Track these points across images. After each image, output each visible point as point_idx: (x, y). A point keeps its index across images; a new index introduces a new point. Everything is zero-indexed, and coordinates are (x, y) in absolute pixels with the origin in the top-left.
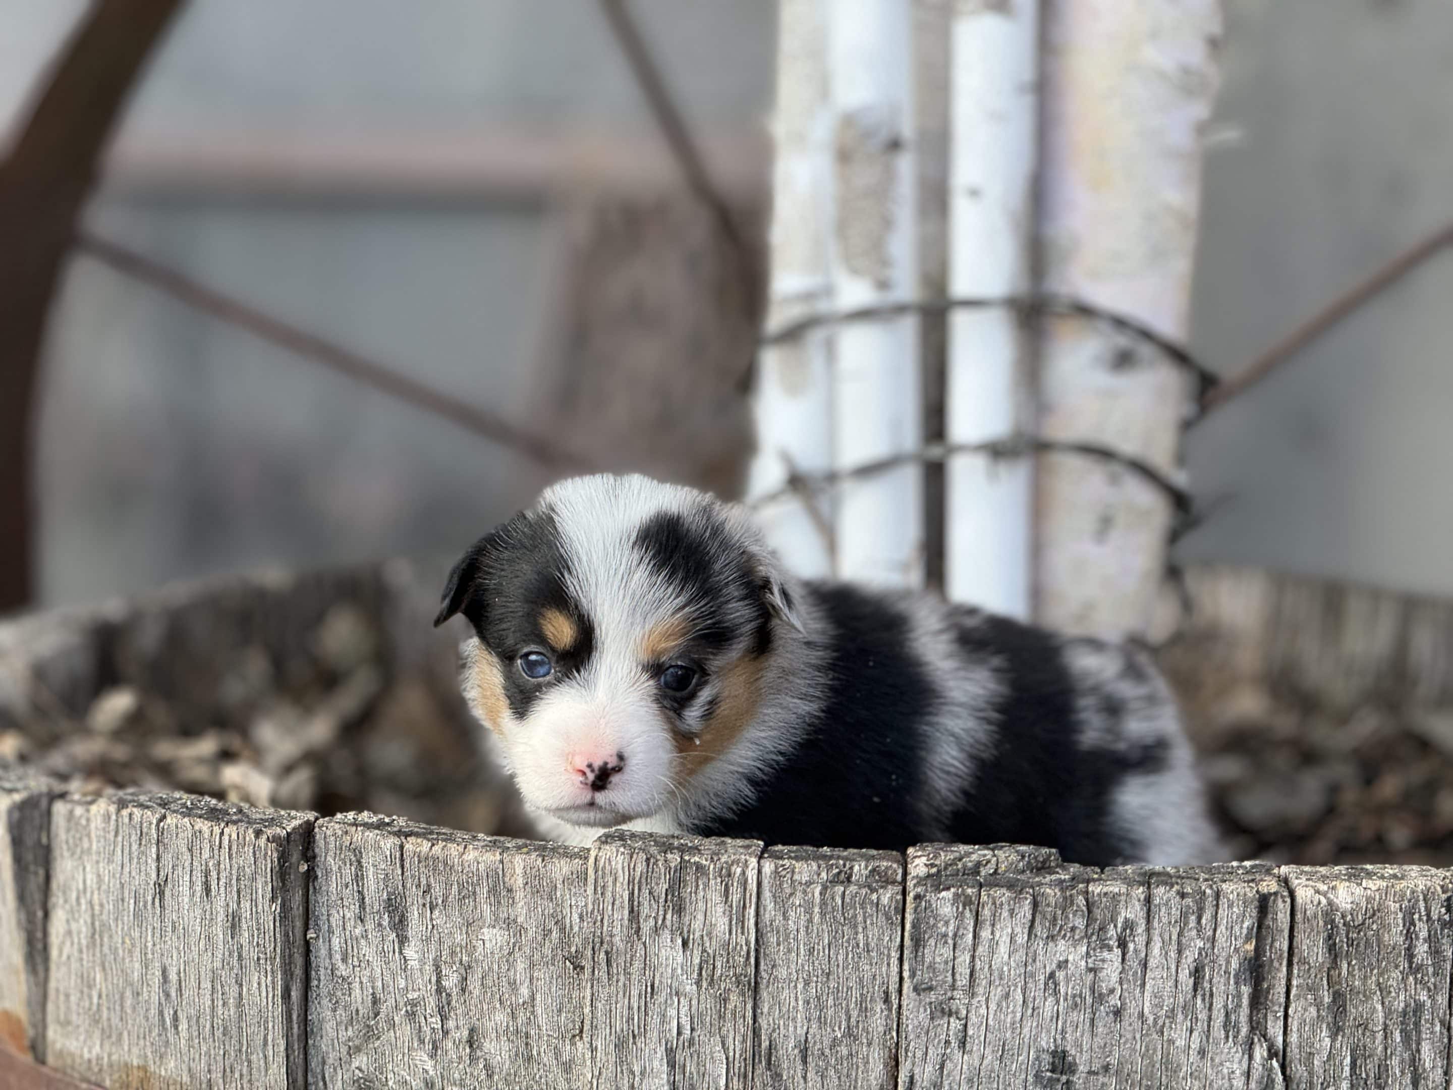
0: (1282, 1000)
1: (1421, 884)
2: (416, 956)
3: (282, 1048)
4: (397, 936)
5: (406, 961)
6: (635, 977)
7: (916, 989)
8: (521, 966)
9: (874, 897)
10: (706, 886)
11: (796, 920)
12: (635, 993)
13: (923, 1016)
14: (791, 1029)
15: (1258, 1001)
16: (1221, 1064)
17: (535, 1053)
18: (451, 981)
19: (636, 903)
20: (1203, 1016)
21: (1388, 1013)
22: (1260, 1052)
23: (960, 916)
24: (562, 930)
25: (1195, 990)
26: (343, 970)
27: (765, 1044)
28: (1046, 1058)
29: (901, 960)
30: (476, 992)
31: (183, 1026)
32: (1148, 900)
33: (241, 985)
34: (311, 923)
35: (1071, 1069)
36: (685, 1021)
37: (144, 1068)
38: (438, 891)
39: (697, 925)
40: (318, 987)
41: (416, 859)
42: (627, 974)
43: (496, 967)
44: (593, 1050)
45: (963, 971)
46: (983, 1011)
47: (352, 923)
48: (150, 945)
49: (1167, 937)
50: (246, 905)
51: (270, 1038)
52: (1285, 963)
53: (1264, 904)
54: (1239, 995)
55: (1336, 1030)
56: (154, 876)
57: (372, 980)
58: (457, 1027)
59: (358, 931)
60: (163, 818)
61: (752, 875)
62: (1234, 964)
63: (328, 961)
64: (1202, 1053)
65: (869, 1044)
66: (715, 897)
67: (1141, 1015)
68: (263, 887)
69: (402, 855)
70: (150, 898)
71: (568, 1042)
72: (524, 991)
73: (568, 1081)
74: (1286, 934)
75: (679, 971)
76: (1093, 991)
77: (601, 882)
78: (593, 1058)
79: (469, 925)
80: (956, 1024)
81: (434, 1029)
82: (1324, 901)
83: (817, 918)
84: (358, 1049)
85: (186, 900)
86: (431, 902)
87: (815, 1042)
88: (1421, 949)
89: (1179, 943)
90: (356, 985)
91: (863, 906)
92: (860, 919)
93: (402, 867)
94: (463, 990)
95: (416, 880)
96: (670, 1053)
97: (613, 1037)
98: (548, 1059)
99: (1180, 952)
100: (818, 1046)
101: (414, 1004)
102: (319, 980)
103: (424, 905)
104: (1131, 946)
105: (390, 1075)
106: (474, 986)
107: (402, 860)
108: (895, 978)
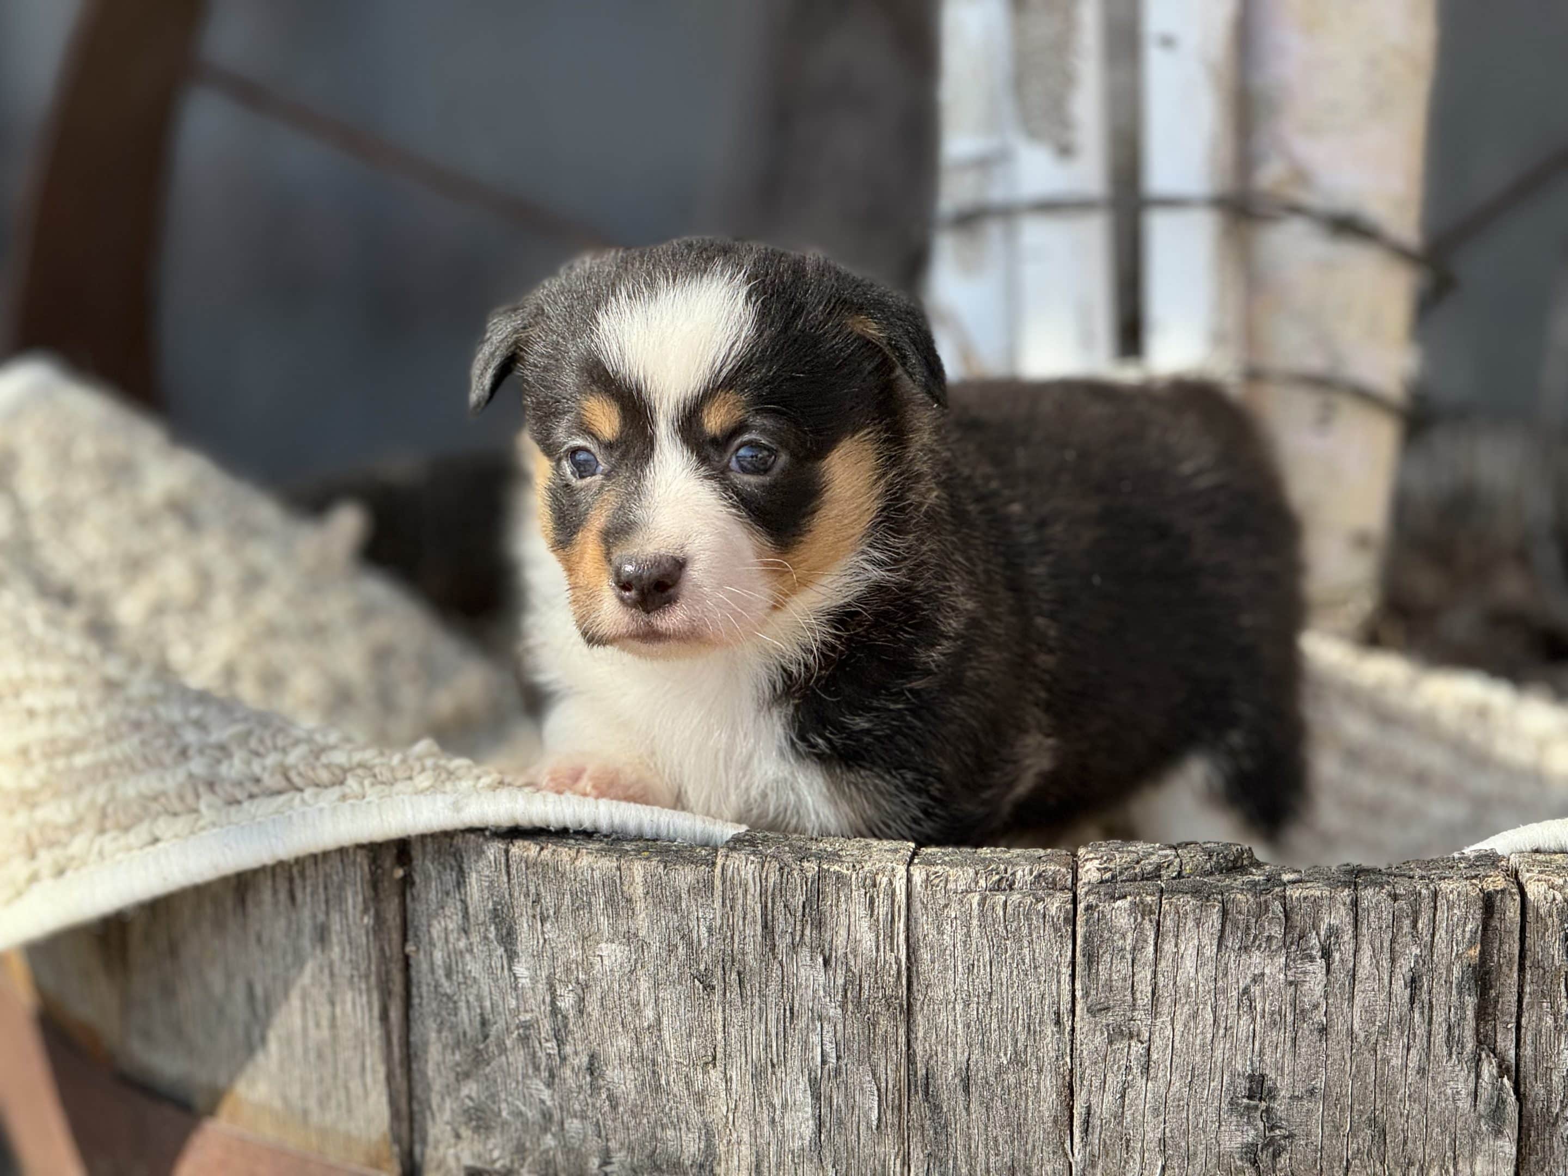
0: (1514, 1009)
2: (526, 973)
3: (383, 1074)
4: (506, 951)
5: (516, 978)
6: (771, 1000)
7: (1089, 1010)
8: (644, 985)
9: (1040, 906)
10: (849, 898)
11: (951, 936)
12: (772, 1016)
13: (1100, 1040)
14: (950, 1055)
15: (1484, 1012)
16: (1445, 1084)
17: (663, 1082)
18: (567, 1002)
19: (770, 917)
20: (1421, 1031)
22: (1488, 1069)
23: (1138, 928)
25: (1412, 1001)
26: (447, 987)
27: (921, 1072)
28: (1243, 1085)
29: (1073, 976)
30: (596, 1014)
32: (1355, 903)
33: (334, 1005)
34: (411, 934)
35: (1272, 1094)
36: (830, 1048)
38: (548, 900)
39: (840, 941)
40: (420, 1005)
41: (523, 865)
42: (762, 996)
43: (616, 986)
44: (728, 1080)
45: (1144, 989)
46: (1168, 1032)
47: (455, 935)
48: (232, 956)
49: (1377, 944)
50: (335, 916)
51: (368, 1063)
52: (1516, 968)
53: (1489, 904)
54: (1462, 1007)
57: (479, 998)
58: (576, 1053)
59: (462, 944)
61: (900, 885)
62: (1456, 971)
63: (430, 976)
64: (1422, 1071)
65: (1040, 1071)
66: (860, 910)
67: (1351, 1033)
68: (353, 897)
69: (507, 860)
71: (699, 1069)
72: (649, 1013)
73: (702, 1113)
74: (1517, 935)
75: (822, 993)
76: (1294, 1007)
77: (729, 894)
78: (728, 1090)
79: (585, 939)
80: (1137, 1048)
81: (549, 1055)
82: (1559, 897)
83: (975, 932)
84: (467, 1075)
85: (270, 908)
86: (542, 913)
87: (978, 1070)
89: (1392, 950)
90: (462, 1004)
91: (1028, 918)
92: (1025, 931)
93: (508, 873)
94: (581, 1012)
95: (524, 889)
96: (814, 1084)
97: (749, 1066)
98: (678, 1088)
99: (1393, 961)
100: (981, 1074)
101: (526, 1026)
102: (421, 997)
103: (534, 916)
104: (1337, 956)
105: (504, 1105)
106: (593, 1007)
107: (508, 866)
108: (1067, 997)
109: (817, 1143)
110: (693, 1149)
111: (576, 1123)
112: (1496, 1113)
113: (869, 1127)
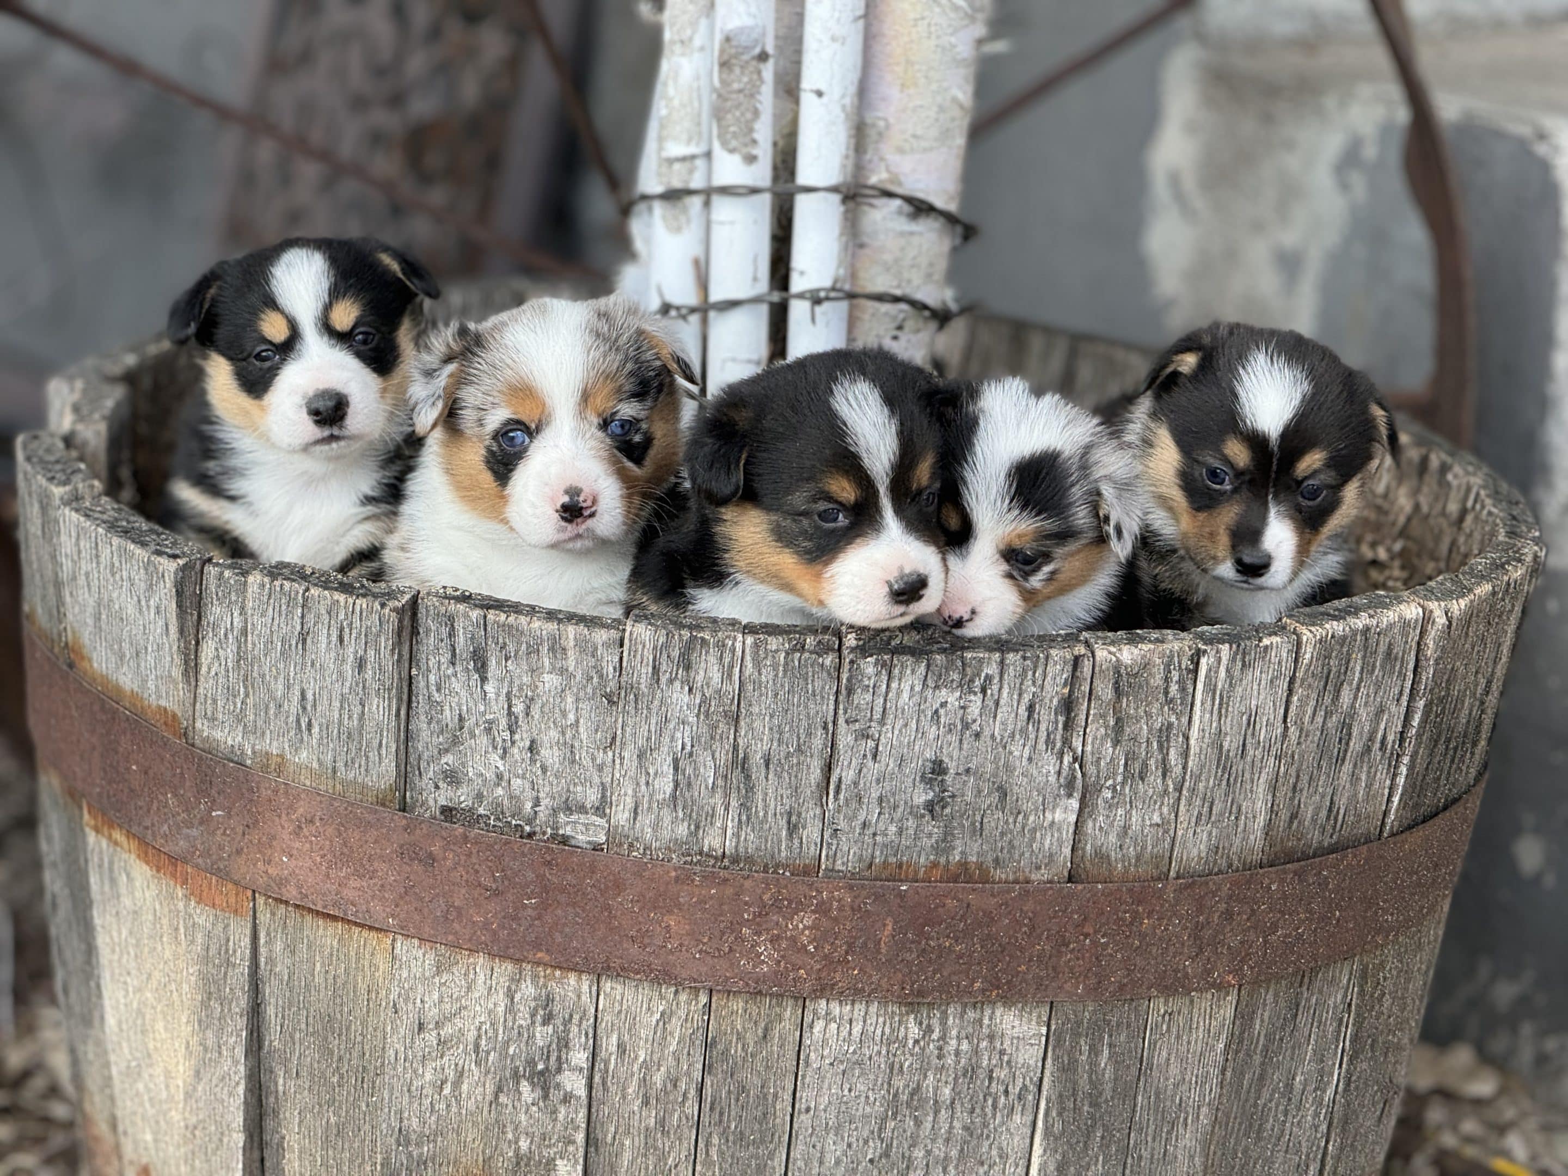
0: (1083, 724)
1: (1176, 646)
2: (493, 691)
3: (394, 750)
4: (480, 676)
5: (485, 693)
6: (654, 711)
7: (847, 722)
8: (570, 699)
9: (820, 660)
10: (707, 652)
11: (767, 675)
12: (653, 721)
13: (850, 738)
14: (759, 746)
15: (1066, 726)
16: (1042, 767)
17: (577, 758)
18: (519, 708)
19: (657, 663)
20: (1032, 736)
21: (1150, 730)
22: (1067, 759)
23: (878, 674)
24: (601, 677)
25: (1029, 718)
26: (437, 697)
27: (741, 755)
28: (929, 765)
29: (836, 701)
31: (315, 730)
32: (1002, 662)
33: (364, 706)
34: (415, 664)
35: (945, 772)
36: (688, 741)
37: (281, 756)
38: (511, 648)
39: (700, 678)
40: (418, 707)
41: (496, 625)
42: (648, 708)
43: (551, 700)
45: (878, 709)
46: (890, 735)
47: (446, 666)
48: (292, 674)
49: (1012, 685)
50: (371, 653)
51: (384, 742)
52: (1086, 699)
53: (1077, 661)
54: (1057, 722)
55: (1116, 743)
56: (298, 628)
57: (459, 705)
58: (522, 739)
59: (450, 672)
60: (307, 590)
61: (739, 645)
62: (1055, 702)
63: (426, 690)
64: (1030, 759)
65: (812, 756)
66: (712, 659)
67: (993, 736)
68: (385, 643)
69: (485, 621)
70: (294, 643)
71: (601, 751)
72: (571, 717)
73: (600, 777)
74: (1089, 681)
75: (685, 708)
76: (962, 720)
77: (633, 648)
78: (622, 764)
79: (533, 671)
80: (871, 744)
81: (504, 740)
82: (1114, 659)
83: (781, 674)
84: (447, 751)
85: (324, 646)
86: (506, 655)
87: (775, 755)
88: (1174, 688)
89: (1020, 689)
90: (447, 708)
92: (810, 674)
93: (485, 630)
94: (527, 714)
95: (496, 639)
96: (676, 762)
97: (636, 750)
98: (587, 762)
99: (1020, 695)
100: (777, 757)
101: (490, 722)
102: (419, 703)
103: (501, 657)
104: (989, 692)
105: (470, 769)
106: (536, 712)
107: (485, 625)
108: (831, 713)
109: (674, 797)
110: (593, 798)
111: (519, 781)
112: (1070, 786)
113: (707, 787)
